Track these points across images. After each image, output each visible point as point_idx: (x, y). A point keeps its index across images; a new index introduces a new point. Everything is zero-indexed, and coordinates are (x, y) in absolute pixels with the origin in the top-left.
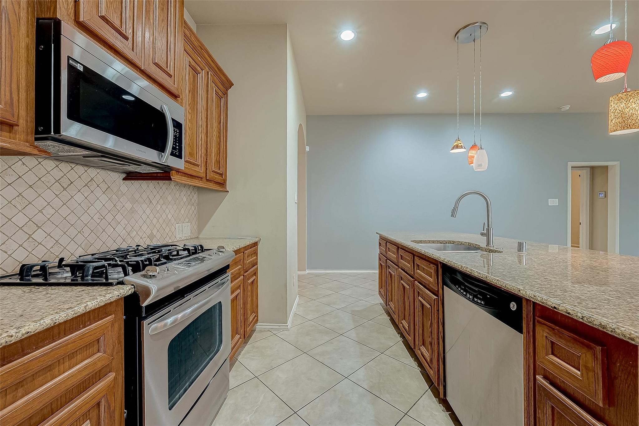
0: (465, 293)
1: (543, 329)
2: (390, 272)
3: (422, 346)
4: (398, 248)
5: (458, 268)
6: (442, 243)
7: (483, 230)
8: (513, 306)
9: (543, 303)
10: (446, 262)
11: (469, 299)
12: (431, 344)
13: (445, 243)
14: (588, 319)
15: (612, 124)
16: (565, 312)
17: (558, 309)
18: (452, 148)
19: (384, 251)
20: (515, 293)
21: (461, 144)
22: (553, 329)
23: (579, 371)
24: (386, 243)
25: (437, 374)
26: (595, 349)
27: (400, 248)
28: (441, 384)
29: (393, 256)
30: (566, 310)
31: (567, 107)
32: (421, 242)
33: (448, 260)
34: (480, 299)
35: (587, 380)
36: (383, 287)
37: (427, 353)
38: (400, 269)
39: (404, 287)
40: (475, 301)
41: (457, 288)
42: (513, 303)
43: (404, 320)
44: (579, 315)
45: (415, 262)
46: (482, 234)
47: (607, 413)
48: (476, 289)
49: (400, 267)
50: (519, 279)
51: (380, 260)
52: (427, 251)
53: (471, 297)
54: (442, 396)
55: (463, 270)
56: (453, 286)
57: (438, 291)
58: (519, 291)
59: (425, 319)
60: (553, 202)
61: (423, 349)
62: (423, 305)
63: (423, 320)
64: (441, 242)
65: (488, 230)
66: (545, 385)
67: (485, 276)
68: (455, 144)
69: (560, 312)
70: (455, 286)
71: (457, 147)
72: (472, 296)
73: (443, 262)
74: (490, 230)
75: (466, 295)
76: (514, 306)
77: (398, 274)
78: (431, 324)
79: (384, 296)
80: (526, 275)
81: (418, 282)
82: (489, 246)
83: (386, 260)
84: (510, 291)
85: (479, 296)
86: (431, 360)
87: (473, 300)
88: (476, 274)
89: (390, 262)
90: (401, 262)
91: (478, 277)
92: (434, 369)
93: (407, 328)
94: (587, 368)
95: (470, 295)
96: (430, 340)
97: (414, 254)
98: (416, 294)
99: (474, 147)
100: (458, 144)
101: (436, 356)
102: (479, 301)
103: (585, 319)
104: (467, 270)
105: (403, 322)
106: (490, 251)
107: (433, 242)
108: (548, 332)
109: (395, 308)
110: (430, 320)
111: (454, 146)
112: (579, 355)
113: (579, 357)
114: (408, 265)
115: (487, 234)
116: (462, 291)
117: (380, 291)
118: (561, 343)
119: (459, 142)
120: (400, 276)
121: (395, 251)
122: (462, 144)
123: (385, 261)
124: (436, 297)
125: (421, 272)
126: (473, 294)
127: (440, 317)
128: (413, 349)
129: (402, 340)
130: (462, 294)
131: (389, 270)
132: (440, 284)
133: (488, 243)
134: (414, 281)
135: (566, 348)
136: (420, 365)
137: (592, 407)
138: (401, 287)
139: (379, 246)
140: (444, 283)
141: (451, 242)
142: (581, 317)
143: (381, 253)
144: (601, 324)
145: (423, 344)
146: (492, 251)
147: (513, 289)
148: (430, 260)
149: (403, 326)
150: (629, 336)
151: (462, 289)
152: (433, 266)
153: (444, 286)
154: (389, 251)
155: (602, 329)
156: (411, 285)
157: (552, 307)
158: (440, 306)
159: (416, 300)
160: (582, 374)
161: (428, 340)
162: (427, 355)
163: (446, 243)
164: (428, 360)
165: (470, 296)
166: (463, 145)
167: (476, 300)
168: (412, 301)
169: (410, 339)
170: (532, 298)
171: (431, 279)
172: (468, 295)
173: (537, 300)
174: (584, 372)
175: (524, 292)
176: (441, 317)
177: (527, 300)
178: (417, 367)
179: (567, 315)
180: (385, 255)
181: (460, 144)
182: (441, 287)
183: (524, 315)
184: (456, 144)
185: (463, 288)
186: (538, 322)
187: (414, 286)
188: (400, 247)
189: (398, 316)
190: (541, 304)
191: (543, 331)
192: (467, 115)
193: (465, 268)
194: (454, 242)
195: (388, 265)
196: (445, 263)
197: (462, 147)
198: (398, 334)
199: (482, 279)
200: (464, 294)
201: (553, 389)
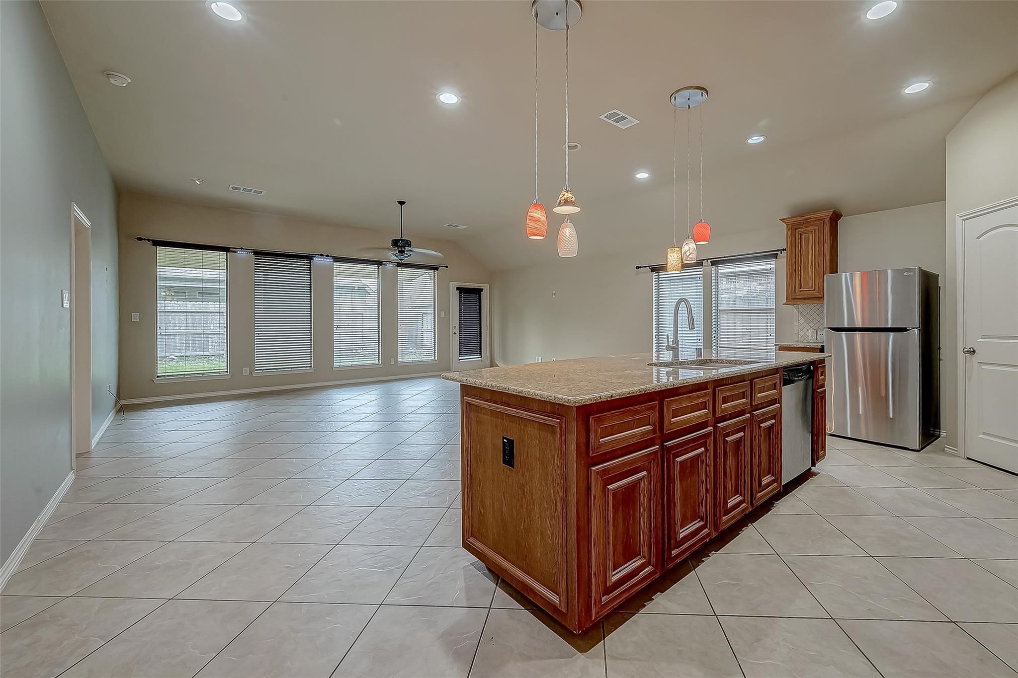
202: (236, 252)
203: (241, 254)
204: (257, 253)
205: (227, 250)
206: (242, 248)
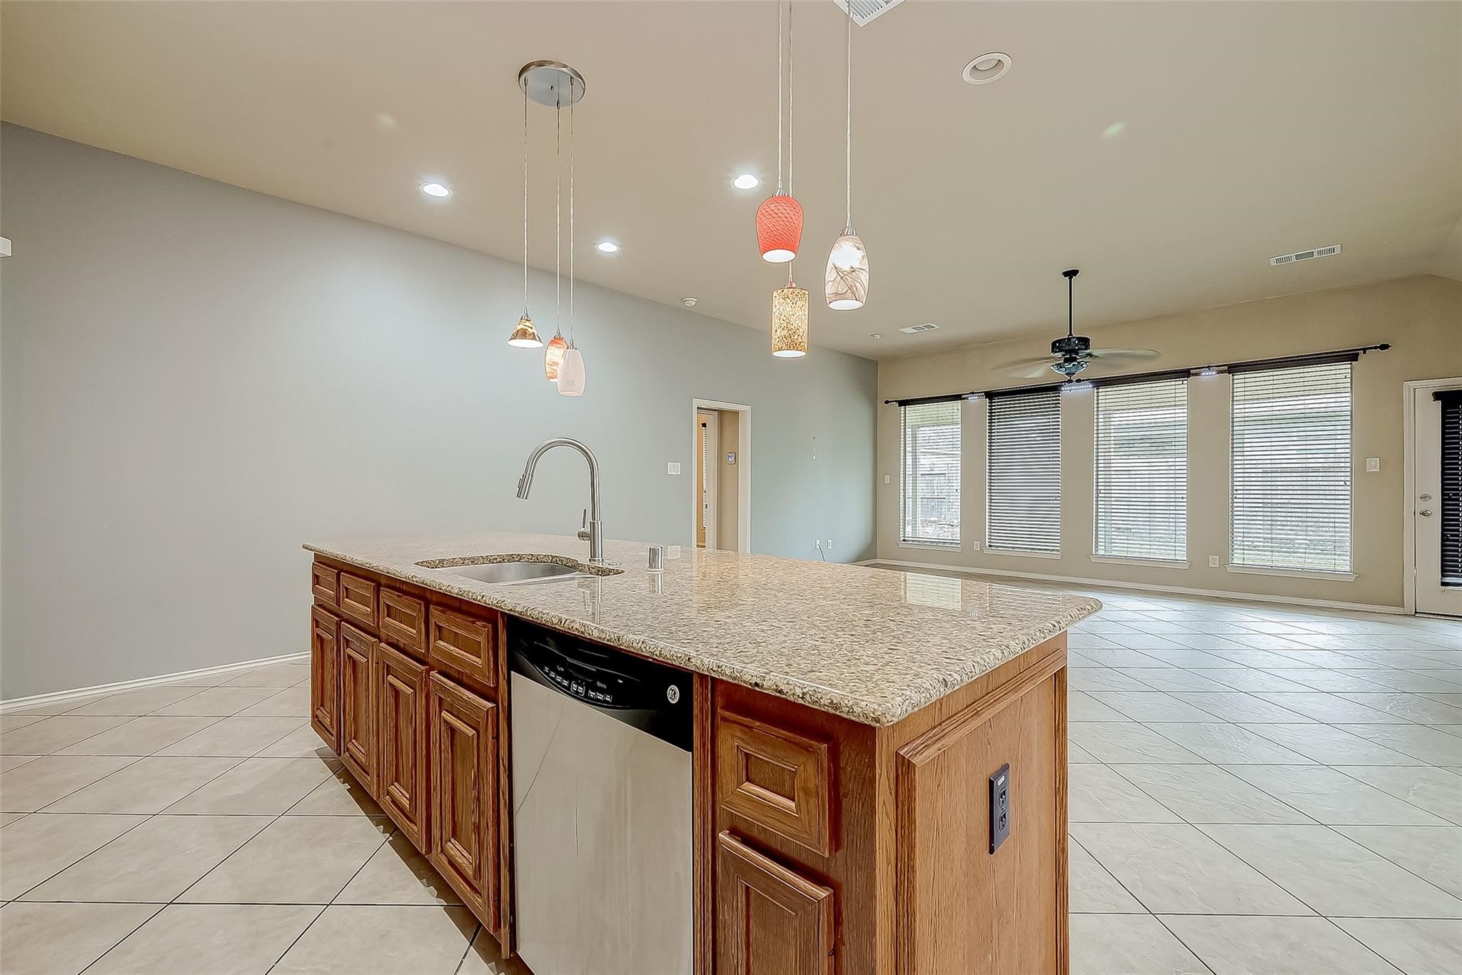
0: (566, 683)
1: (733, 733)
2: (350, 657)
3: (452, 840)
4: (378, 585)
5: (550, 625)
6: (493, 562)
7: (584, 527)
8: (673, 694)
9: (735, 679)
10: (521, 613)
11: (576, 695)
12: (477, 827)
13: (500, 562)
14: (813, 697)
15: (776, 337)
16: (774, 690)
17: (762, 687)
18: (513, 335)
19: (330, 597)
20: (681, 665)
21: (532, 328)
22: (750, 728)
23: (794, 800)
24: (338, 575)
25: (494, 901)
26: (819, 751)
27: (384, 587)
28: (504, 922)
29: (358, 609)
30: (776, 686)
31: (691, 302)
32: (441, 563)
33: (525, 607)
34: (601, 691)
35: (806, 815)
36: (327, 704)
37: (466, 854)
38: (382, 644)
39: (397, 693)
40: (590, 698)
41: (545, 673)
42: (673, 687)
43: (396, 784)
44: (799, 692)
45: (432, 621)
46: (581, 535)
47: (833, 865)
48: (592, 669)
49: (383, 636)
50: (679, 631)
51: (317, 626)
52: (465, 588)
53: (581, 689)
54: (505, 952)
55: (563, 629)
56: (536, 670)
57: (496, 689)
58: (689, 659)
59: (459, 768)
60: (674, 469)
61: (454, 848)
62: (453, 730)
63: (453, 771)
64: (490, 560)
65: (593, 525)
66: (736, 850)
67: (616, 635)
68: (519, 327)
69: (765, 692)
70: (542, 669)
71: (523, 334)
72: (583, 687)
73: (512, 613)
74: (596, 524)
75: (568, 689)
76: (675, 693)
77: (378, 658)
78: (477, 777)
79: (333, 728)
80: (686, 620)
81: (441, 673)
82: (594, 560)
83: (338, 625)
84: (670, 662)
85: (599, 684)
86: (478, 870)
87: (586, 695)
88: (595, 635)
89: (353, 628)
90: (386, 626)
91: (599, 640)
92: (484, 893)
93: (406, 803)
94: (806, 791)
95: (578, 684)
96: (474, 818)
97: (426, 597)
98: (434, 704)
99: (557, 340)
100: (526, 328)
101: (491, 856)
102: (600, 697)
103: (808, 697)
104: (572, 627)
105: (397, 790)
106: (599, 571)
107: (472, 562)
108: (743, 737)
109: (367, 755)
110: (473, 767)
111: (518, 331)
112: (794, 770)
113: (793, 774)
114: (409, 632)
115: (590, 536)
116: (559, 679)
117: (317, 717)
118: (765, 754)
119: (528, 323)
120: (384, 662)
121: (369, 594)
122: (534, 330)
123: (333, 628)
124: (490, 705)
125: (448, 646)
126: (585, 681)
127: (501, 753)
128: (424, 856)
129: (391, 838)
130: (559, 687)
131: (348, 651)
132: (502, 669)
133: (593, 555)
134: (428, 672)
135: (771, 761)
136: (445, 890)
137: (810, 862)
138: (390, 692)
139: (314, 585)
140: (514, 665)
141: (513, 558)
142: (801, 696)
143: (320, 606)
144: (832, 702)
145: (454, 835)
146: (602, 572)
147: (677, 657)
148: (474, 610)
149: (393, 802)
150: (873, 716)
151: (559, 673)
152: (484, 626)
153: (512, 672)
154: (347, 597)
155: (834, 712)
156: (418, 684)
157: (751, 684)
158: (503, 725)
159: (435, 721)
160: (798, 806)
161: (467, 820)
162: (466, 861)
163: (504, 560)
164: (468, 874)
165: (578, 688)
166: (536, 332)
167: (592, 694)
168: (421, 727)
169: (415, 831)
170: (714, 671)
171: (477, 660)
172: (574, 686)
173: (723, 675)
174: (803, 801)
175: (699, 662)
176: (503, 753)
177: (703, 677)
178: (435, 901)
179: (778, 695)
180: (335, 610)
181: (529, 329)
182: (504, 676)
183: (696, 711)
184: (521, 326)
185: (560, 671)
186: (724, 719)
187: (427, 685)
188: (383, 581)
189: (378, 776)
190: (731, 681)
191: (733, 736)
192: (543, 273)
193: (568, 622)
194: (520, 558)
195: (344, 638)
196: (516, 615)
197: (534, 337)
198: (377, 826)
199: (609, 643)
200: (564, 686)
201: (749, 852)
202: (967, 398)
203: (973, 400)
204: (990, 395)
205: (958, 397)
206: (973, 393)
